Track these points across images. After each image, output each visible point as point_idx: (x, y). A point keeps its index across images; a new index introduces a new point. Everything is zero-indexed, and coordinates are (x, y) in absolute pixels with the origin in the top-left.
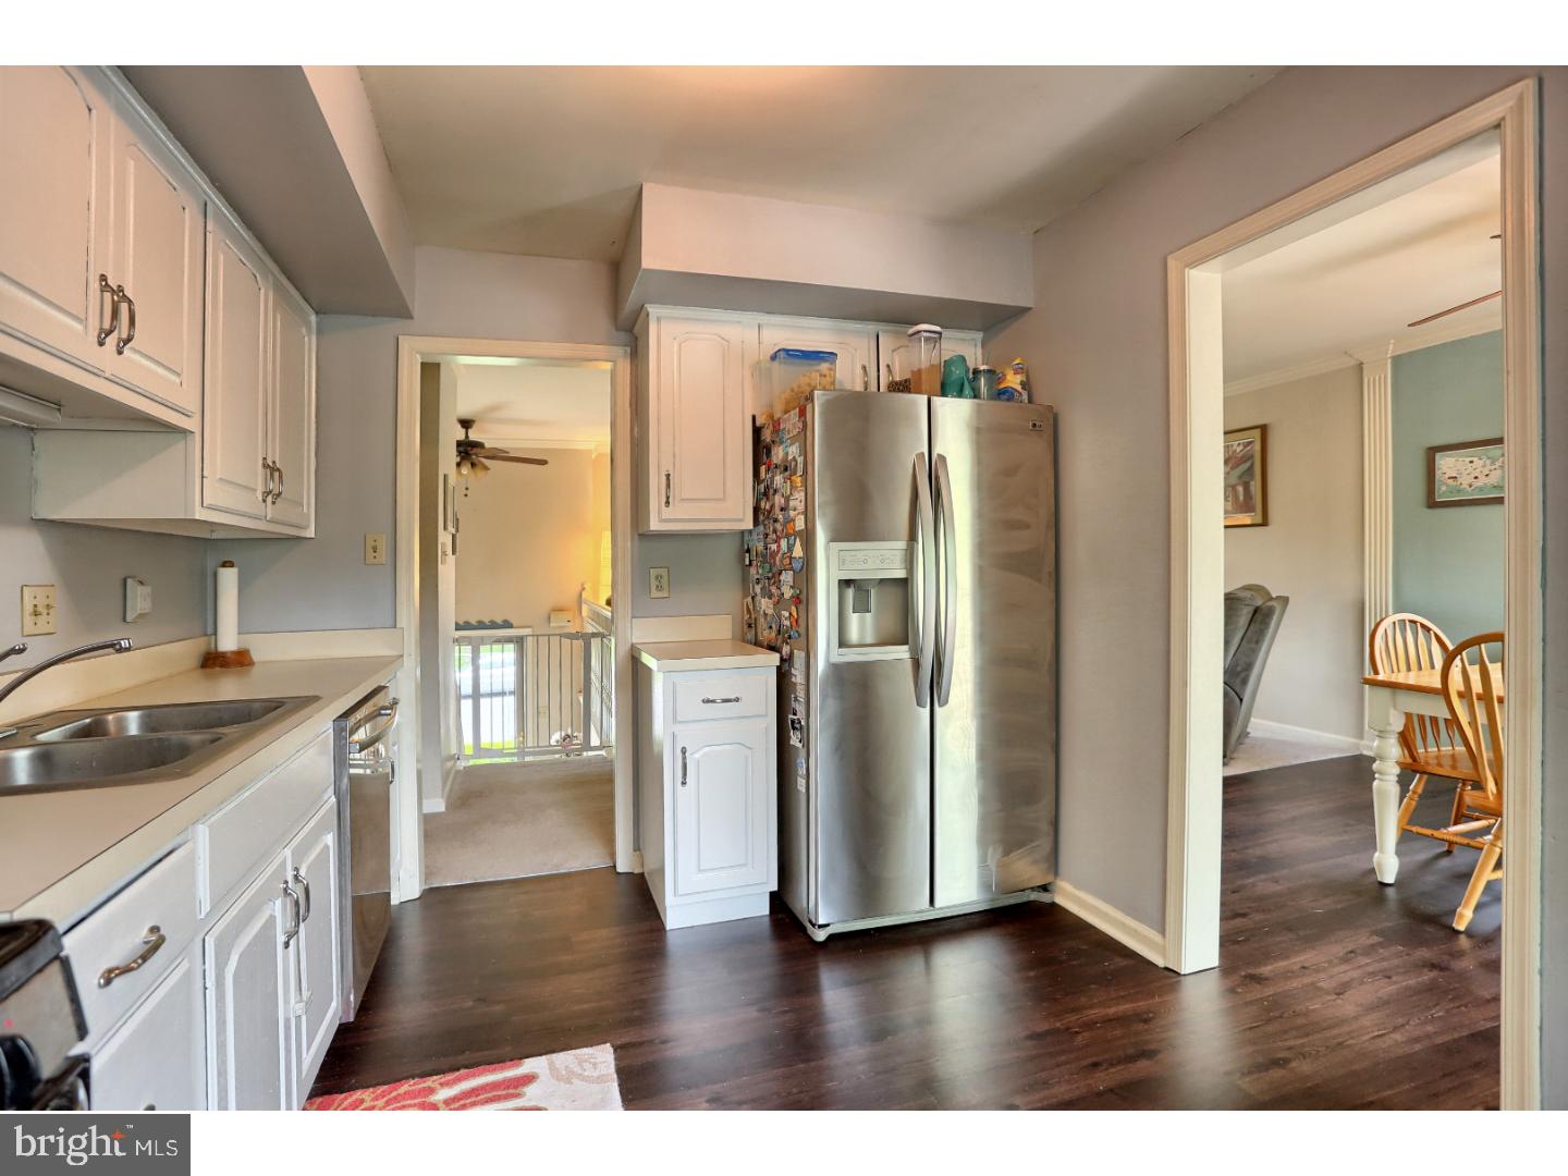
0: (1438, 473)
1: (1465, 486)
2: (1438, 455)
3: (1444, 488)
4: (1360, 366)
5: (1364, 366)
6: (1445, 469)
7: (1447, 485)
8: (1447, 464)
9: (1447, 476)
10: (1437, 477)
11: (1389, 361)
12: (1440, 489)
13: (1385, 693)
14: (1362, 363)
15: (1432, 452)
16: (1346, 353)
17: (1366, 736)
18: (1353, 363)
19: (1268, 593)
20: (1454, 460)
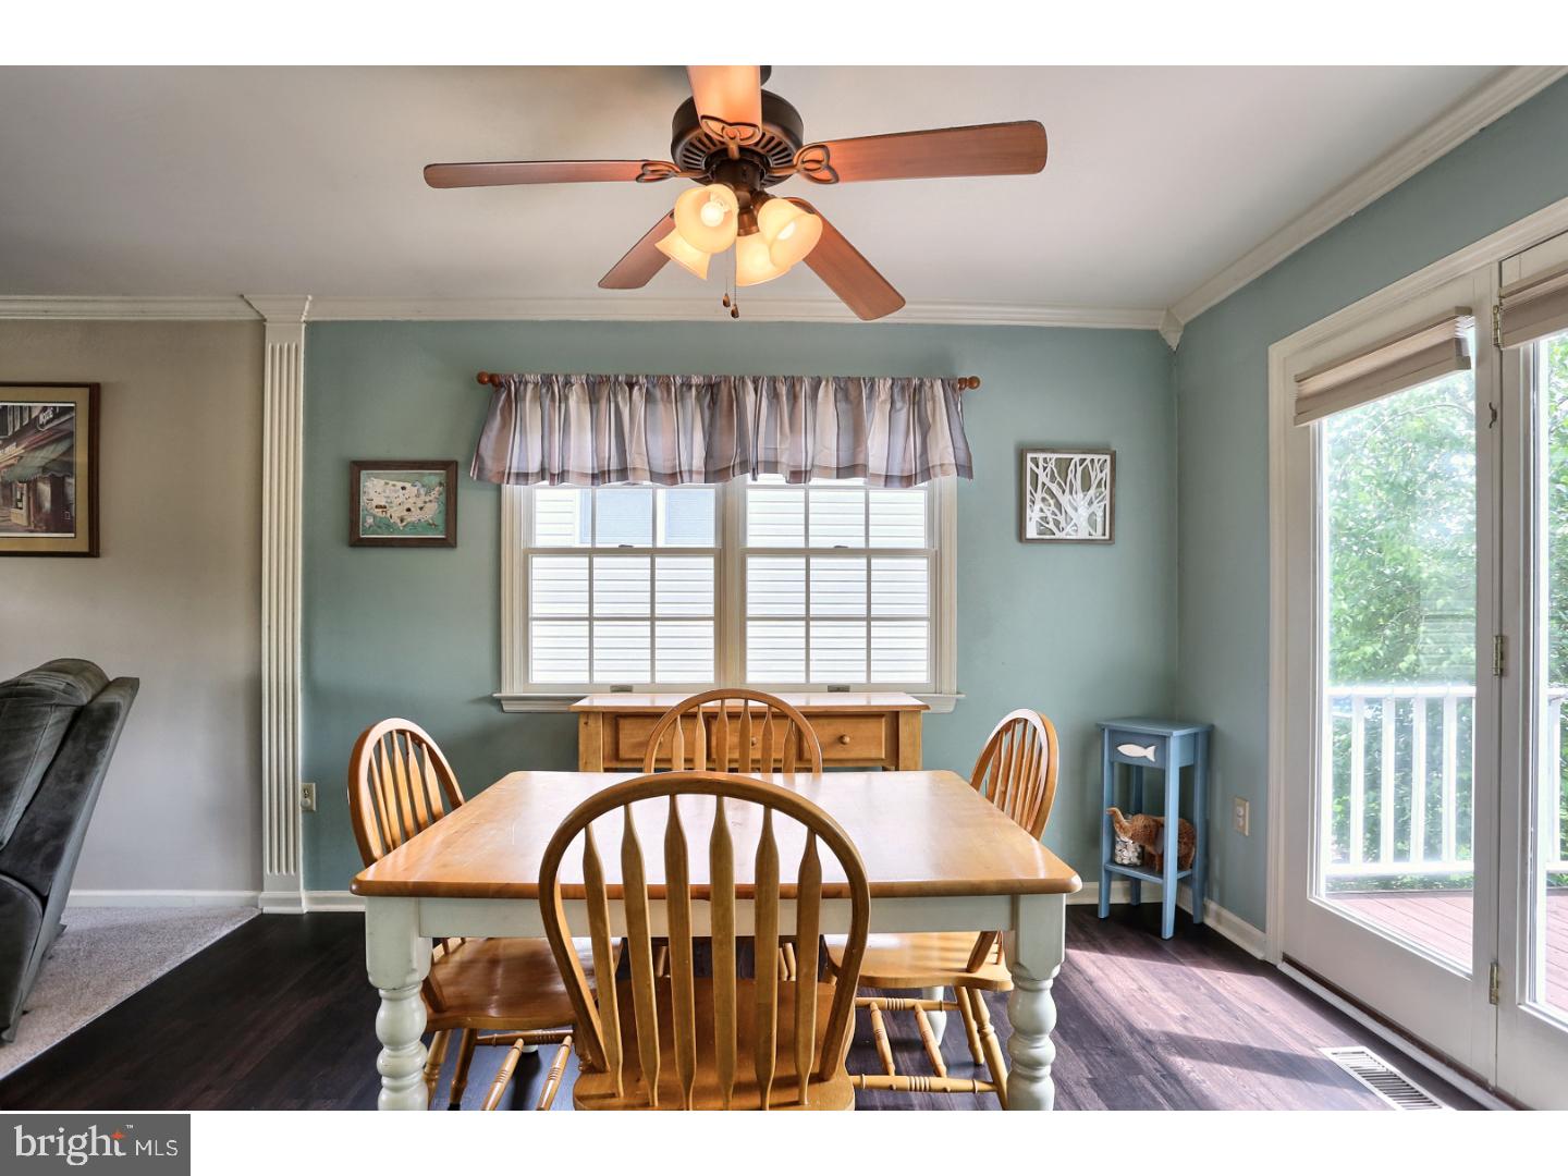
0: (363, 499)
1: (395, 519)
2: (364, 473)
3: (370, 520)
4: (261, 323)
5: (268, 325)
6: (372, 495)
7: (375, 517)
8: (376, 489)
9: (375, 503)
10: (362, 504)
11: (303, 326)
12: (365, 521)
13: (402, 908)
14: (265, 320)
15: (358, 467)
16: (242, 296)
17: (266, 883)
18: (254, 317)
19: (100, 674)
20: (383, 482)
